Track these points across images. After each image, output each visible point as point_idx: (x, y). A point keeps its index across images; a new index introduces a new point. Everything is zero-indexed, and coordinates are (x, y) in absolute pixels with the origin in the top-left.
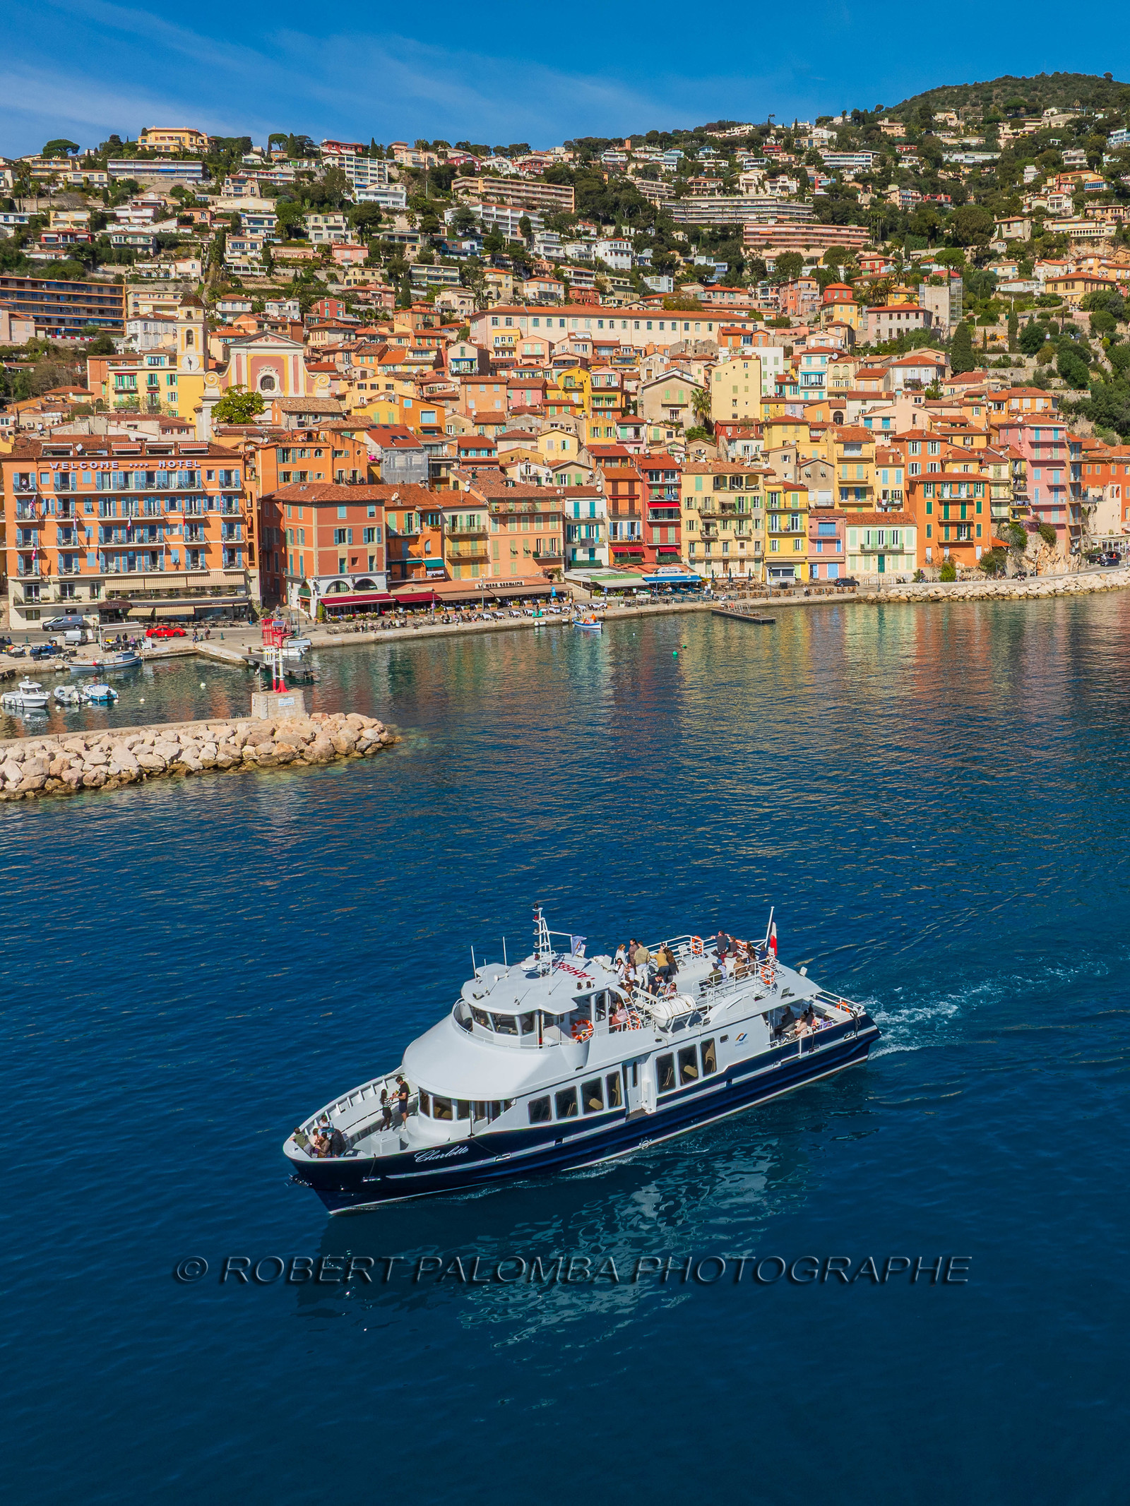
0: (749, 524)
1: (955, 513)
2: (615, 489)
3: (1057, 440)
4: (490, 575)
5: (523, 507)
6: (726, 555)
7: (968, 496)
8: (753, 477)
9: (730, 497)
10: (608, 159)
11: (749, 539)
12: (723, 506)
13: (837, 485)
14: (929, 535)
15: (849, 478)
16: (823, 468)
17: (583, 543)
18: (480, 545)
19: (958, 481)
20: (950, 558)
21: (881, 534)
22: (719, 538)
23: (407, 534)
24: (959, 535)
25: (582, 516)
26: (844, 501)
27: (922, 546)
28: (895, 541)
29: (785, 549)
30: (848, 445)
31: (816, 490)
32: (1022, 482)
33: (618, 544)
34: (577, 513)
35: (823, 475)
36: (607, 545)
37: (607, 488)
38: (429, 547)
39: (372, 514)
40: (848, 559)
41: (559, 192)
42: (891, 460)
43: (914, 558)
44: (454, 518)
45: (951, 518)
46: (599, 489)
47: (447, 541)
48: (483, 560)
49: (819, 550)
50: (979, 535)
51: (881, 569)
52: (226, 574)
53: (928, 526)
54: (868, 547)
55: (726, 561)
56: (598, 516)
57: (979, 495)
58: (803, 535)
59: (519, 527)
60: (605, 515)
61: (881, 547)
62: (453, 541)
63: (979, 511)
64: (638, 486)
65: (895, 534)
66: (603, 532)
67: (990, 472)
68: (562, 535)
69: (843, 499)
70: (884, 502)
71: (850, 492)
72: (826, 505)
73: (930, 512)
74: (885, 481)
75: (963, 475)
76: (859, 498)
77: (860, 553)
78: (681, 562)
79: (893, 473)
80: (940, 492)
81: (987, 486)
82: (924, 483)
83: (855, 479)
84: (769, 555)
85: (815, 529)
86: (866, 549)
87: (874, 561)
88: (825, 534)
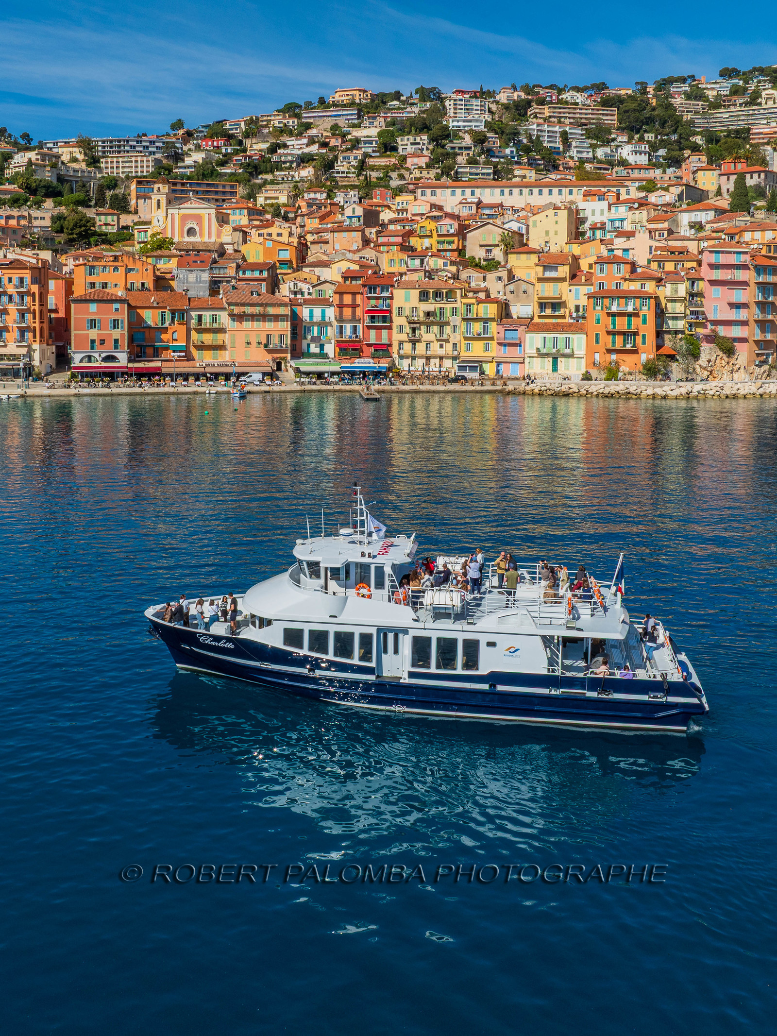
0: (448, 329)
1: (621, 324)
2: (341, 299)
3: (738, 263)
4: (227, 359)
5: (257, 310)
6: (429, 353)
7: (634, 309)
8: (451, 293)
9: (429, 306)
10: (675, 89)
11: (447, 341)
12: (428, 314)
13: (536, 299)
14: (597, 342)
15: (546, 295)
16: (524, 286)
17: (313, 339)
18: (220, 336)
19: (627, 296)
20: (617, 363)
21: (555, 340)
22: (423, 339)
23: (160, 326)
24: (625, 342)
25: (315, 320)
26: (543, 314)
27: (590, 352)
28: (567, 346)
29: (477, 350)
30: (546, 267)
31: (519, 304)
32: (699, 299)
33: (343, 341)
34: (311, 316)
35: (525, 292)
36: (333, 341)
37: (336, 299)
38: (175, 336)
39: (117, 310)
40: (527, 360)
41: (606, 112)
42: (583, 280)
43: (583, 361)
44: (200, 317)
45: (617, 328)
46: (331, 300)
47: (193, 333)
48: (222, 347)
49: (505, 352)
50: (644, 343)
51: (555, 369)
52: (18, 346)
53: (597, 335)
54: (545, 351)
55: (428, 359)
56: (327, 320)
57: (645, 308)
58: (492, 339)
59: (253, 326)
60: (333, 319)
61: (554, 350)
62: (198, 333)
63: (644, 322)
64: (359, 297)
65: (567, 340)
66: (331, 332)
67: (667, 291)
68: (289, 333)
69: (541, 311)
70: (574, 315)
71: (547, 306)
72: (526, 316)
73: (598, 323)
74: (577, 297)
75: (631, 291)
76: (555, 311)
77: (536, 355)
78: (391, 357)
79: (585, 290)
80: (608, 306)
81: (653, 301)
82: (594, 297)
83: (551, 295)
84: (464, 354)
85: (502, 335)
86: (542, 352)
87: (548, 362)
88: (509, 339)
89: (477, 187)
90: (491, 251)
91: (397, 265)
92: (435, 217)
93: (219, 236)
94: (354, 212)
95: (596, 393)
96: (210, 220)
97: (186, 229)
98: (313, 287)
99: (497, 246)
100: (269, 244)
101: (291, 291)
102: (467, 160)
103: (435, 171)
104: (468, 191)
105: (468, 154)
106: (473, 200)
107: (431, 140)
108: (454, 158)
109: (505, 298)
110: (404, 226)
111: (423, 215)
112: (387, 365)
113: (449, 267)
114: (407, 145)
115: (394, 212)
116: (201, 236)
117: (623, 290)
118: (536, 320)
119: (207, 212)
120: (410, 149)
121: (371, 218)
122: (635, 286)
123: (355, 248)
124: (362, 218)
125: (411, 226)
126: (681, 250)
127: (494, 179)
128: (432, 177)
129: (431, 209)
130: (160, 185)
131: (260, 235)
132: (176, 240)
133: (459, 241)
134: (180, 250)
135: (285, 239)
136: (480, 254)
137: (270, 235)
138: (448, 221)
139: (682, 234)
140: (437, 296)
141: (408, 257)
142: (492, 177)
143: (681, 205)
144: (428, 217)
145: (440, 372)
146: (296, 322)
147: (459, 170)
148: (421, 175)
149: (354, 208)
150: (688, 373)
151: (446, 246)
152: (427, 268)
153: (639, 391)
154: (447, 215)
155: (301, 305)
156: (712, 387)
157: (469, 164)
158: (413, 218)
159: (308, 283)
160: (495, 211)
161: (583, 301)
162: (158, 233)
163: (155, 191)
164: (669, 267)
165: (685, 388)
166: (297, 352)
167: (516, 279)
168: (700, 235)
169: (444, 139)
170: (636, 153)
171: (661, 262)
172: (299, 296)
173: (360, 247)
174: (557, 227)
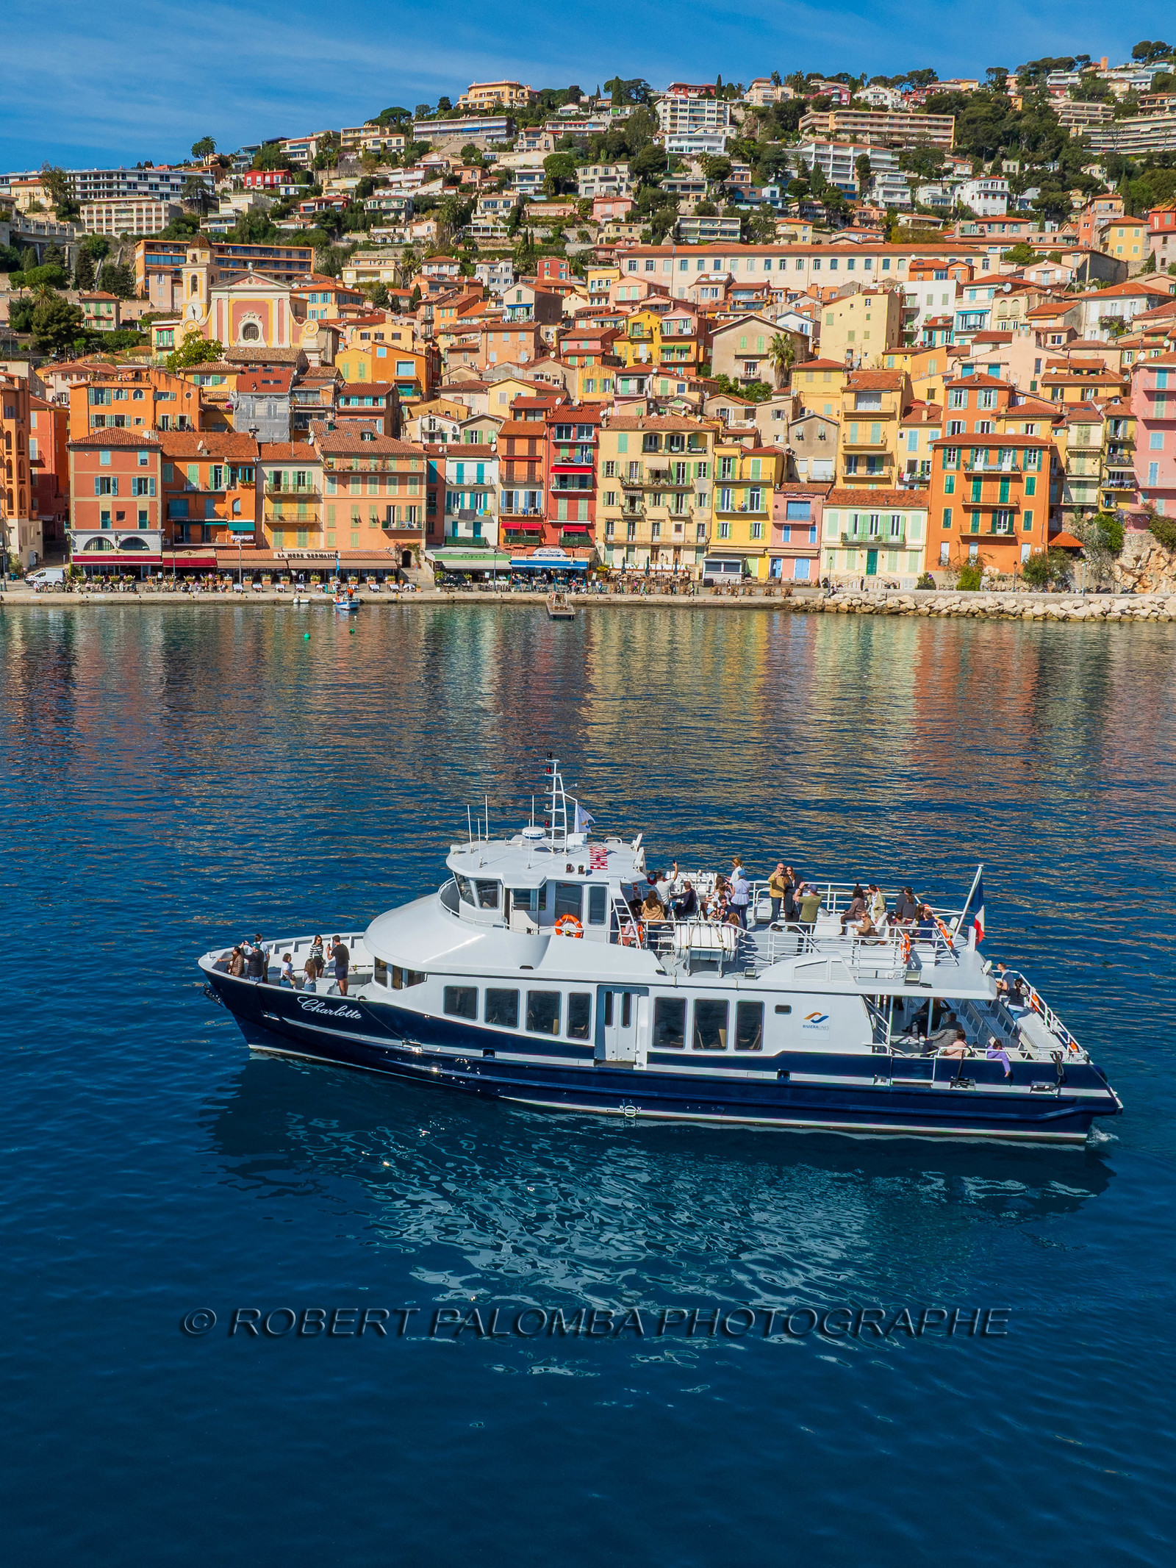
0: (690, 500)
1: (990, 493)
2: (511, 448)
4: (320, 545)
5: (368, 465)
6: (657, 539)
7: (1013, 469)
8: (697, 437)
9: (661, 461)
11: (688, 520)
12: (657, 474)
13: (841, 449)
14: (947, 524)
15: (859, 441)
16: (821, 427)
17: (464, 515)
18: (310, 508)
19: (1002, 446)
20: (978, 559)
21: (874, 519)
22: (647, 517)
23: (213, 490)
24: (996, 525)
25: (466, 482)
26: (852, 474)
27: (934, 539)
28: (895, 530)
29: (739, 535)
30: (861, 395)
31: (811, 459)
32: (1126, 452)
33: (512, 519)
34: (460, 476)
35: (822, 437)
36: (496, 519)
37: (502, 447)
38: (238, 507)
39: (144, 462)
40: (825, 554)
41: (935, 122)
42: (925, 418)
43: (922, 556)
44: (277, 474)
45: (983, 501)
46: (493, 448)
47: (265, 501)
48: (312, 526)
49: (786, 539)
50: (1027, 527)
51: (871, 569)
53: (947, 512)
54: (855, 538)
55: (655, 549)
56: (486, 481)
57: (1032, 467)
58: (765, 517)
59: (364, 491)
60: (496, 481)
61: (872, 538)
62: (275, 502)
63: (1030, 490)
64: (540, 445)
65: (895, 520)
66: (493, 502)
67: (1070, 437)
68: (424, 503)
69: (849, 471)
70: (907, 477)
71: (860, 461)
72: (823, 478)
73: (951, 491)
74: (912, 447)
75: (1009, 438)
76: (873, 470)
77: (841, 545)
78: (593, 546)
79: (925, 435)
80: (968, 462)
81: (1046, 455)
82: (944, 447)
83: (868, 443)
84: (717, 542)
85: (782, 510)
86: (850, 539)
87: (861, 557)
88: (796, 517)
89: (725, 255)
90: (754, 366)
91: (599, 389)
92: (657, 306)
93: (296, 338)
94: (519, 298)
95: (945, 611)
96: (281, 310)
97: (241, 327)
98: (462, 426)
99: (765, 357)
100: (382, 353)
101: (425, 433)
102: (697, 208)
103: (641, 227)
104: (709, 262)
105: (698, 198)
106: (720, 278)
107: (635, 172)
108: (674, 204)
109: (788, 446)
110: (602, 323)
111: (634, 303)
112: (587, 560)
113: (687, 394)
114: (593, 181)
115: (584, 298)
116: (266, 338)
117: (994, 436)
118: (840, 485)
119: (276, 297)
120: (599, 188)
121: (548, 307)
122: (1015, 429)
123: (523, 359)
124: (532, 309)
125: (616, 322)
126: (1092, 367)
127: (742, 241)
128: (637, 238)
129: (649, 293)
130: (197, 251)
131: (364, 336)
132: (225, 345)
133: (698, 348)
134: (235, 362)
135: (406, 343)
136: (736, 371)
137: (382, 336)
138: (681, 314)
139: (1087, 338)
140: (672, 443)
141: (618, 375)
142: (738, 237)
143: (1082, 288)
144: (644, 307)
145: (676, 572)
146: (435, 486)
147: (683, 225)
148: (619, 234)
149: (519, 292)
150: (1101, 578)
151: (675, 358)
152: (649, 396)
153: (1019, 608)
154: (679, 304)
155: (443, 457)
156: (1144, 603)
157: (700, 214)
158: (618, 308)
159: (453, 419)
160: (758, 297)
161: (924, 453)
162: (198, 333)
163: (189, 261)
164: (1072, 395)
165: (1099, 604)
166: (436, 537)
167: (806, 415)
168: (1122, 340)
169: (657, 171)
170: (986, 196)
171: (1057, 387)
172: (438, 441)
173: (532, 358)
174: (868, 326)
